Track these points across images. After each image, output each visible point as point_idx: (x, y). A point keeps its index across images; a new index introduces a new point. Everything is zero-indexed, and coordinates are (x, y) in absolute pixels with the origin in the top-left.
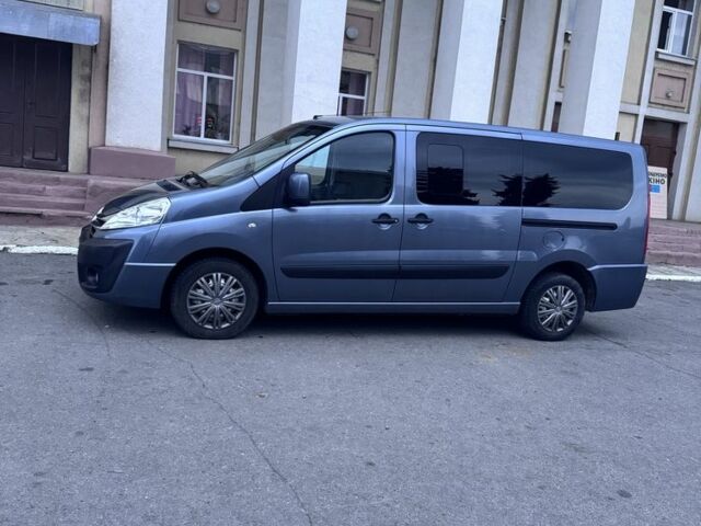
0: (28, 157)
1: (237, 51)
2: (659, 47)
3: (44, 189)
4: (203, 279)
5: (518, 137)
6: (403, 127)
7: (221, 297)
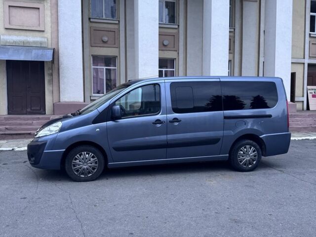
0: (29, 110)
1: (117, 56)
2: (311, 31)
3: (33, 123)
4: (78, 155)
5: (218, 80)
6: (163, 81)
7: (86, 163)
